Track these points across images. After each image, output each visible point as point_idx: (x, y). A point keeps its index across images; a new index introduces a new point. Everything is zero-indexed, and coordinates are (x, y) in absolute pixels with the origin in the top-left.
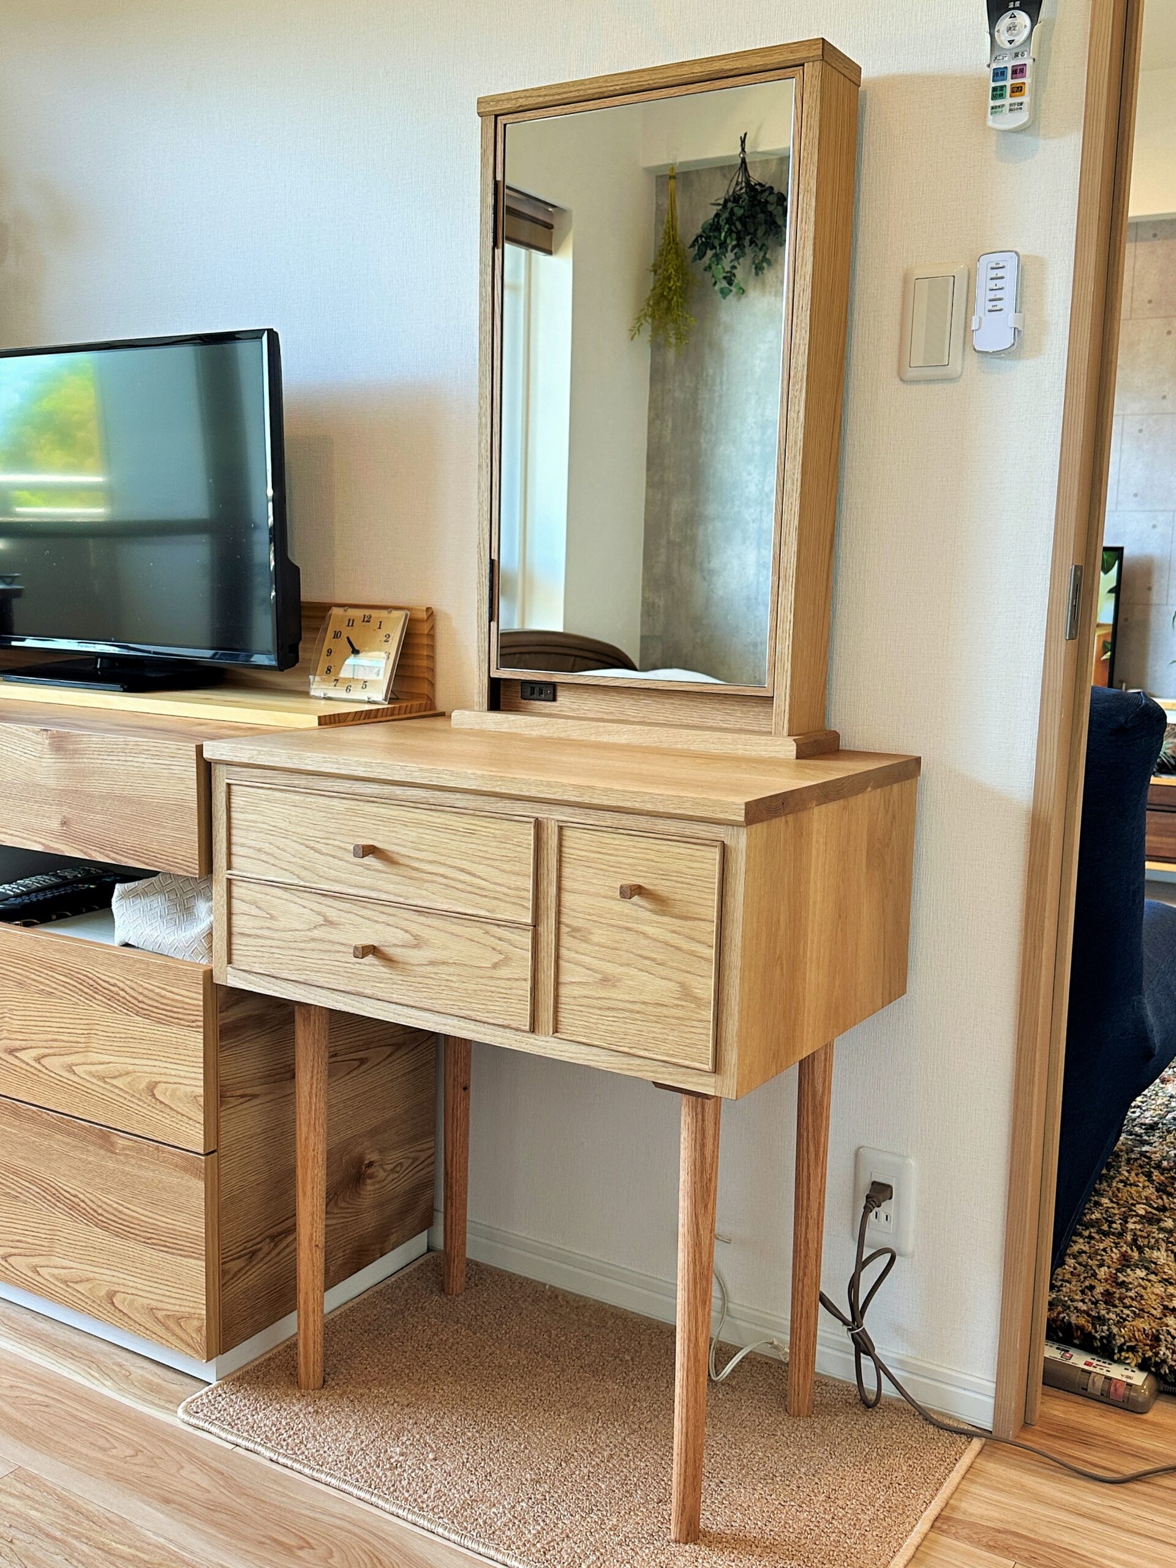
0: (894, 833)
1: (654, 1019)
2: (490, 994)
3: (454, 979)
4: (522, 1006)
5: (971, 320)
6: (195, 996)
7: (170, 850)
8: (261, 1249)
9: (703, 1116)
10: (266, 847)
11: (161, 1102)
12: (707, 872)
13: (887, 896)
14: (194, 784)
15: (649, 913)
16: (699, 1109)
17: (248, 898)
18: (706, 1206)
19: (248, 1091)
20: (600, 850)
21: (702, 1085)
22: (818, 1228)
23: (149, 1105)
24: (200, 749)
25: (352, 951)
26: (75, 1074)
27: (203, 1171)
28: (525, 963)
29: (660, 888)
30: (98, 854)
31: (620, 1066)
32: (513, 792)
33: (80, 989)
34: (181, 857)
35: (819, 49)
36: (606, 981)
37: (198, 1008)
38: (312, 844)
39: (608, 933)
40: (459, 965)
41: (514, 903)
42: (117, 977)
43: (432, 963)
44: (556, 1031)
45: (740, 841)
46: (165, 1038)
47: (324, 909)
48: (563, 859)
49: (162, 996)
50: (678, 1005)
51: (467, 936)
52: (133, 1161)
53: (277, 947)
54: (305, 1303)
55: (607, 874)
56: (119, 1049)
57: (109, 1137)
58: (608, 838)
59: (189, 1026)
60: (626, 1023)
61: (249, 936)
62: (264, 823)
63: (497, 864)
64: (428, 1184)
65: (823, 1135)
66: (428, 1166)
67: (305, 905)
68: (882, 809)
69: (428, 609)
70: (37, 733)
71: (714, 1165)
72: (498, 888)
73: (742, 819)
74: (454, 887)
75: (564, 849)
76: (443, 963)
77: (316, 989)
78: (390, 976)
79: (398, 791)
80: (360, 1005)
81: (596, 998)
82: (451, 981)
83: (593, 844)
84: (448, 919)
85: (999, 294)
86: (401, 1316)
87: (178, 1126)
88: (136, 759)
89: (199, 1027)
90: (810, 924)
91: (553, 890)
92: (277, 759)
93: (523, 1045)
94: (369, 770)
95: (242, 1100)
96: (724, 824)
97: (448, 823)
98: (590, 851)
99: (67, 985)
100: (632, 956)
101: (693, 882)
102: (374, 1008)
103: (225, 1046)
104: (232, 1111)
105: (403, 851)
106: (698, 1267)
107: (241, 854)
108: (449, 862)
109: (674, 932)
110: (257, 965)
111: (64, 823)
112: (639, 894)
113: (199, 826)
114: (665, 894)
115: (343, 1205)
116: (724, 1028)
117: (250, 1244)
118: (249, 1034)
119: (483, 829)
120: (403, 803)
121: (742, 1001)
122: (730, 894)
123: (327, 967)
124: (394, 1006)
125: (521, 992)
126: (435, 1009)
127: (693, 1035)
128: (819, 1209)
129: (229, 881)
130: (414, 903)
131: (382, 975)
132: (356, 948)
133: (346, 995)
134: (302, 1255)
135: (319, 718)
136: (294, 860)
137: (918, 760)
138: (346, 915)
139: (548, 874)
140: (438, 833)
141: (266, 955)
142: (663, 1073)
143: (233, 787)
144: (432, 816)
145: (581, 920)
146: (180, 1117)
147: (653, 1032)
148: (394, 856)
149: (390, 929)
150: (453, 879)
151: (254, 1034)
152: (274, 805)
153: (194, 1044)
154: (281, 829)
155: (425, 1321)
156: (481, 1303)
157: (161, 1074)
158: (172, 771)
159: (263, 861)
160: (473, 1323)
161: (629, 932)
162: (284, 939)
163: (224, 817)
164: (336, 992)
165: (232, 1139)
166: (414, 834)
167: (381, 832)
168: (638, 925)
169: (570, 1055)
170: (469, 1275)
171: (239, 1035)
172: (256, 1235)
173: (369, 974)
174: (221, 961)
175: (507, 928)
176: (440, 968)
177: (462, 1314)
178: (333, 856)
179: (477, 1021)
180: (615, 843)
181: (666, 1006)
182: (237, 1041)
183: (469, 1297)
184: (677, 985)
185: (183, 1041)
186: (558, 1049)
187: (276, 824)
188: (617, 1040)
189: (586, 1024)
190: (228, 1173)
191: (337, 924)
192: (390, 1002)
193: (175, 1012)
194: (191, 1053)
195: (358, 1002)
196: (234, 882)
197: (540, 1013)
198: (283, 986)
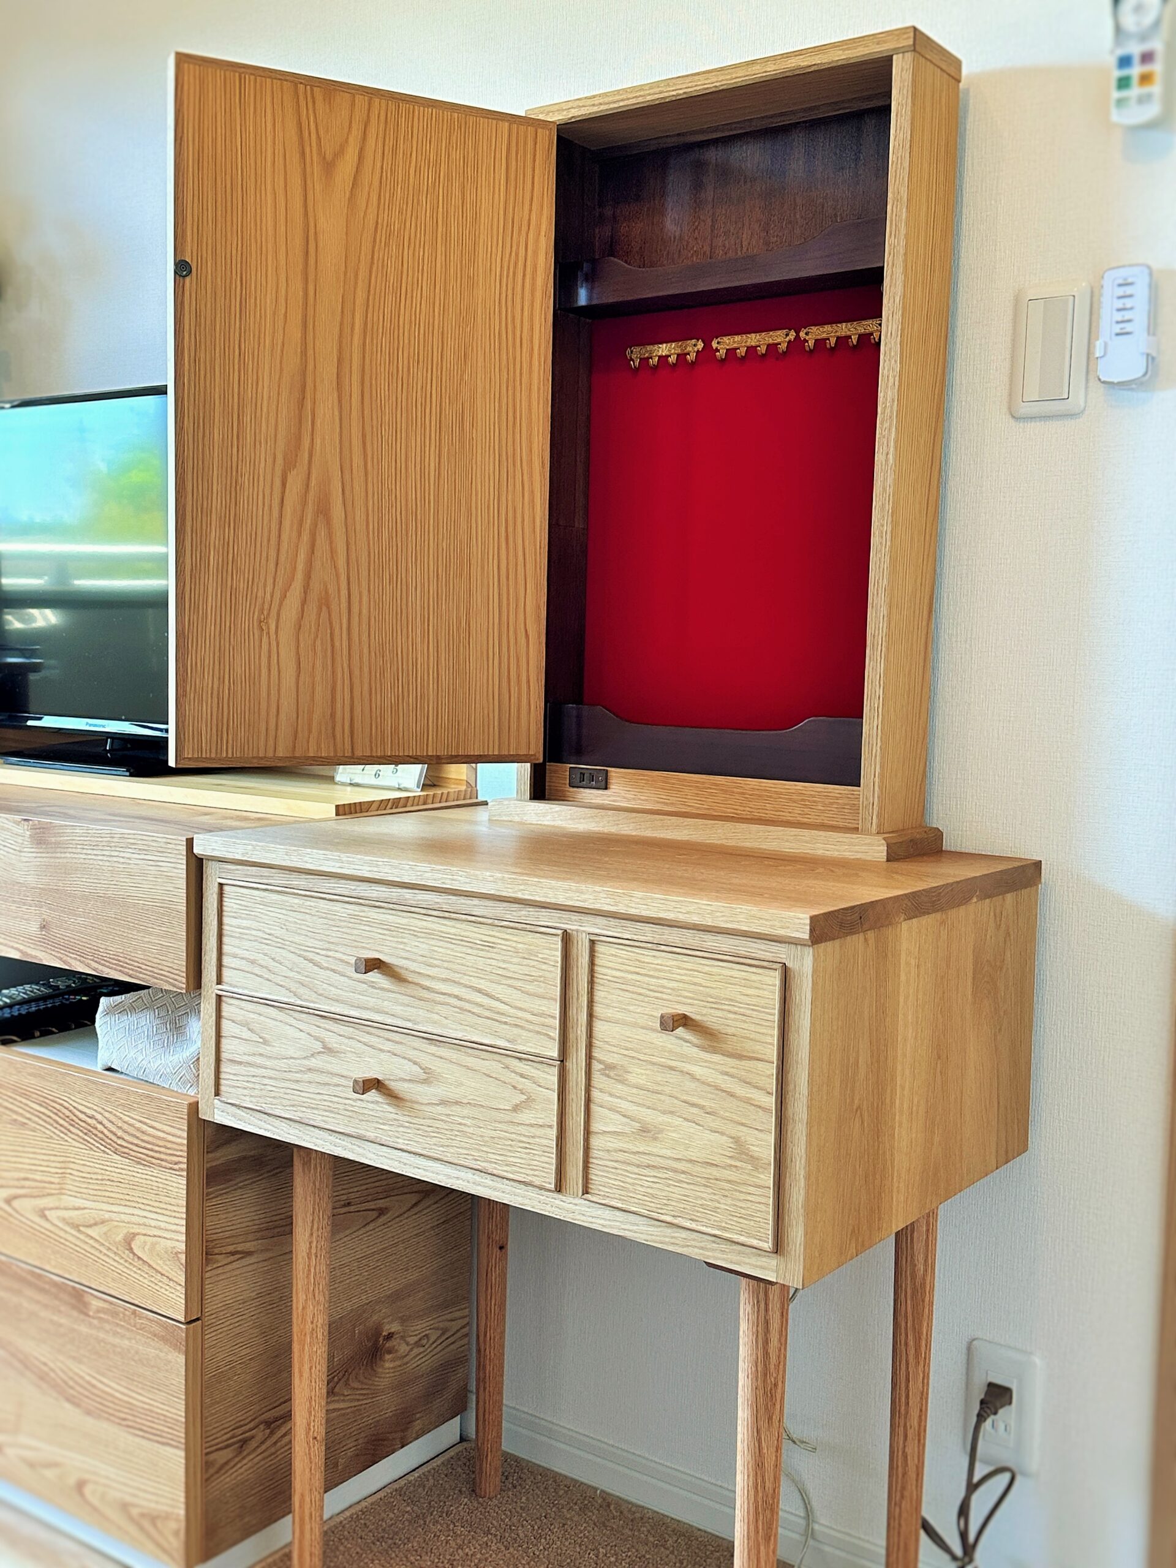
0: (1008, 954)
1: (703, 1181)
2: (510, 1142)
3: (468, 1122)
4: (547, 1159)
5: (1095, 346)
6: (179, 1133)
7: (155, 960)
8: (253, 1437)
9: (766, 1304)
10: (259, 957)
11: (139, 1258)
12: (767, 1001)
13: (1000, 1030)
14: (183, 884)
15: (695, 1050)
16: (762, 1296)
17: (240, 1018)
18: (770, 1419)
19: (240, 1248)
20: (637, 970)
21: (762, 1268)
22: (919, 1441)
23: (126, 1261)
24: (190, 842)
25: (351, 1084)
26: (47, 1219)
27: (184, 1343)
28: (552, 1107)
29: (710, 1019)
30: (78, 963)
31: (662, 1239)
32: (538, 899)
33: (54, 1120)
34: (168, 969)
35: (909, 38)
36: (646, 1131)
37: (181, 1148)
38: (311, 956)
39: (648, 1072)
40: (475, 1105)
41: (538, 1033)
42: (95, 1108)
43: (443, 1103)
44: (586, 1191)
45: (804, 963)
46: (144, 1181)
47: (324, 1034)
48: (596, 980)
49: (143, 1132)
50: (731, 1166)
51: (484, 1070)
52: (107, 1327)
53: (271, 1078)
54: (300, 1507)
55: (646, 999)
56: (95, 1193)
57: (82, 1296)
58: (647, 956)
59: (171, 1168)
60: (669, 1186)
61: (240, 1063)
62: (260, 930)
63: (519, 984)
64: (460, 1360)
65: (925, 1324)
66: (461, 1338)
67: (301, 1028)
68: (992, 924)
70: (18, 823)
71: (781, 1367)
72: (520, 1014)
73: (806, 936)
74: (469, 1011)
75: (596, 968)
76: (457, 1103)
77: (312, 1129)
78: (396, 1117)
79: (407, 894)
80: (361, 1151)
81: (634, 1153)
82: (465, 1125)
83: (630, 963)
84: (463, 1049)
85: (1127, 315)
86: (422, 1522)
87: (157, 1288)
88: (122, 854)
89: (182, 1170)
90: (899, 1068)
91: (583, 1018)
92: (274, 856)
93: (548, 1208)
94: (375, 869)
95: (232, 1258)
96: (785, 943)
97: (463, 933)
98: (626, 971)
99: (41, 1115)
100: (676, 1101)
101: (748, 1012)
102: (377, 1155)
103: (212, 1193)
104: (220, 1271)
105: (413, 966)
106: (760, 1495)
107: (233, 966)
108: (465, 980)
109: (726, 1074)
110: (247, 1098)
111: (43, 927)
112: (685, 1025)
113: (187, 932)
114: (715, 1027)
115: (356, 1385)
116: (787, 1196)
117: (240, 1431)
118: (242, 1179)
119: (503, 942)
120: (413, 909)
121: (808, 1162)
122: (793, 1028)
123: (326, 1103)
124: (401, 1153)
125: (545, 1142)
126: (445, 1159)
127: (749, 1205)
128: (920, 1416)
129: (219, 998)
130: (424, 1029)
131: (387, 1115)
132: (356, 1081)
133: (345, 1138)
134: (297, 1449)
135: (337, 807)
136: (291, 974)
137: (1038, 865)
138: (346, 1041)
139: (578, 999)
140: (453, 946)
141: (257, 1086)
142: (713, 1250)
143: (226, 888)
144: (445, 925)
145: (616, 1055)
146: (159, 1277)
147: (702, 1198)
148: (403, 972)
149: (396, 1059)
150: (468, 1001)
151: (249, 1179)
152: (270, 909)
153: (177, 1190)
154: (277, 937)
155: (449, 1530)
156: (518, 1509)
157: (140, 1224)
158: (162, 869)
159: (257, 975)
160: (507, 1535)
161: (673, 1072)
162: (278, 1068)
163: (215, 923)
164: (334, 1134)
165: (220, 1305)
166: (424, 946)
167: (388, 943)
168: (683, 1064)
169: (602, 1222)
170: (506, 1474)
171: (231, 1180)
172: (248, 1421)
173: (371, 1113)
174: (208, 1092)
175: (530, 1063)
176: (453, 1108)
177: (494, 1522)
178: (333, 971)
179: (494, 1175)
180: (656, 962)
181: (717, 1166)
182: (228, 1188)
183: (504, 1502)
184: (731, 1140)
185: (165, 1186)
186: (588, 1214)
187: (272, 932)
188: (659, 1206)
189: (622, 1184)
190: (214, 1346)
191: (338, 1052)
192: (396, 1149)
193: (156, 1152)
194: (173, 1201)
195: (359, 1147)
196: (224, 999)
197: (568, 1168)
198: (275, 1125)
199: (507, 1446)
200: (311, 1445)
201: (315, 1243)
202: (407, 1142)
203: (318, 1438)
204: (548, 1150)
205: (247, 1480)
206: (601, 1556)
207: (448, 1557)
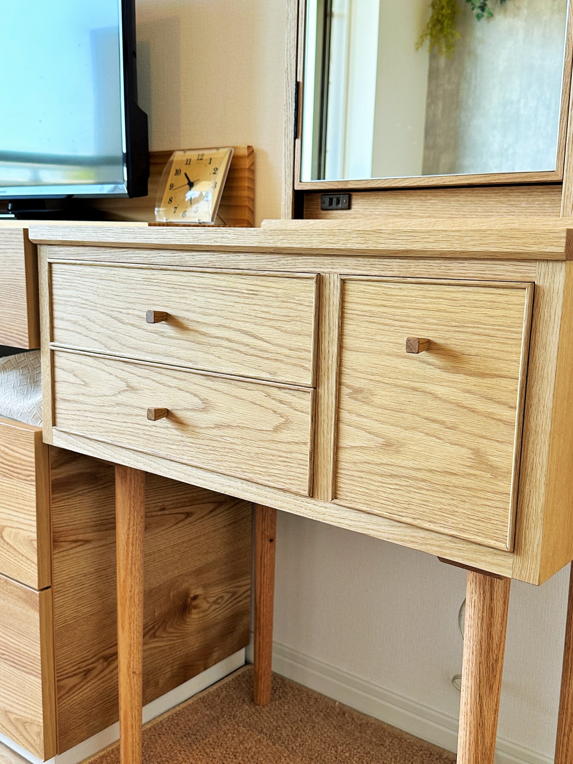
1: (442, 488)
2: (271, 457)
3: (238, 441)
4: (302, 471)
7: (8, 326)
8: (94, 668)
9: (491, 595)
10: (79, 319)
11: (8, 543)
12: (513, 320)
14: (22, 265)
15: (438, 371)
16: (487, 587)
17: (67, 367)
19: (80, 537)
20: (385, 303)
21: (497, 565)
24: (26, 232)
25: (146, 413)
27: (38, 604)
28: (305, 427)
29: (453, 341)
31: (403, 538)
32: (295, 246)
34: (15, 332)
36: (389, 445)
37: (31, 465)
38: (115, 314)
39: (392, 394)
40: (242, 428)
41: (295, 365)
43: (218, 426)
44: (335, 496)
45: (555, 279)
46: (9, 489)
47: (127, 376)
48: (346, 315)
50: (470, 474)
51: (250, 399)
53: (90, 411)
55: (392, 328)
58: (394, 289)
59: (25, 480)
60: (409, 492)
61: (69, 401)
62: (79, 297)
63: (279, 324)
64: (244, 614)
66: (244, 599)
67: (111, 372)
69: (249, 147)
72: (280, 350)
73: (562, 250)
74: (238, 351)
75: (346, 305)
76: (229, 426)
77: (121, 449)
78: (182, 439)
79: (187, 256)
80: (156, 465)
81: (378, 464)
82: (235, 444)
83: (378, 297)
84: (233, 382)
86: (216, 723)
87: (20, 565)
89: (32, 481)
91: (334, 349)
93: (303, 510)
94: (161, 236)
95: (74, 545)
96: (537, 260)
98: (374, 305)
100: (418, 419)
101: (492, 333)
102: (168, 469)
103: (57, 498)
104: (65, 553)
105: (192, 316)
108: (234, 324)
109: (469, 392)
110: (74, 427)
112: (428, 349)
114: (458, 349)
116: (526, 502)
117: (84, 664)
118: (81, 489)
119: (265, 289)
120: (191, 269)
121: (549, 471)
122: (540, 344)
123: (129, 430)
124: (186, 467)
125: (301, 456)
126: (220, 471)
127: (487, 509)
129: (52, 351)
130: (202, 367)
131: (175, 437)
132: (150, 411)
134: (122, 679)
135: (150, 223)
136: (102, 330)
138: (144, 380)
139: (329, 333)
140: (224, 297)
141: (81, 418)
143: (54, 266)
144: (218, 279)
145: (362, 381)
146: (21, 557)
147: (441, 503)
148: (185, 322)
149: (182, 393)
150: (237, 343)
151: (86, 489)
152: (85, 280)
153: (29, 495)
154: (91, 302)
155: (235, 729)
156: (282, 715)
157: (7, 520)
158: (8, 255)
159: (78, 333)
160: (274, 734)
161: (415, 393)
162: (95, 404)
163: (47, 294)
164: (136, 453)
165: (66, 578)
166: (202, 299)
167: (173, 299)
168: (426, 385)
169: (349, 522)
170: (275, 688)
171: (72, 490)
172: (90, 656)
173: (163, 436)
174: (48, 423)
175: (287, 391)
176: (226, 431)
177: (266, 724)
178: (132, 325)
179: (258, 484)
180: (402, 294)
181: (456, 474)
182: (69, 495)
183: (273, 709)
184: (470, 451)
185: (22, 493)
186: (337, 515)
187: (87, 298)
188: (400, 510)
189: (367, 491)
190: (62, 606)
191: (137, 389)
192: (182, 464)
193: (15, 468)
194: (27, 503)
195: (155, 462)
196: (56, 353)
197: (319, 478)
198: (95, 447)
199: (275, 668)
200: (132, 677)
201: (131, 535)
202: (190, 458)
203: (137, 672)
204: (302, 462)
205: (90, 697)
206: (339, 751)
207: (232, 750)
